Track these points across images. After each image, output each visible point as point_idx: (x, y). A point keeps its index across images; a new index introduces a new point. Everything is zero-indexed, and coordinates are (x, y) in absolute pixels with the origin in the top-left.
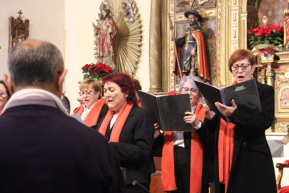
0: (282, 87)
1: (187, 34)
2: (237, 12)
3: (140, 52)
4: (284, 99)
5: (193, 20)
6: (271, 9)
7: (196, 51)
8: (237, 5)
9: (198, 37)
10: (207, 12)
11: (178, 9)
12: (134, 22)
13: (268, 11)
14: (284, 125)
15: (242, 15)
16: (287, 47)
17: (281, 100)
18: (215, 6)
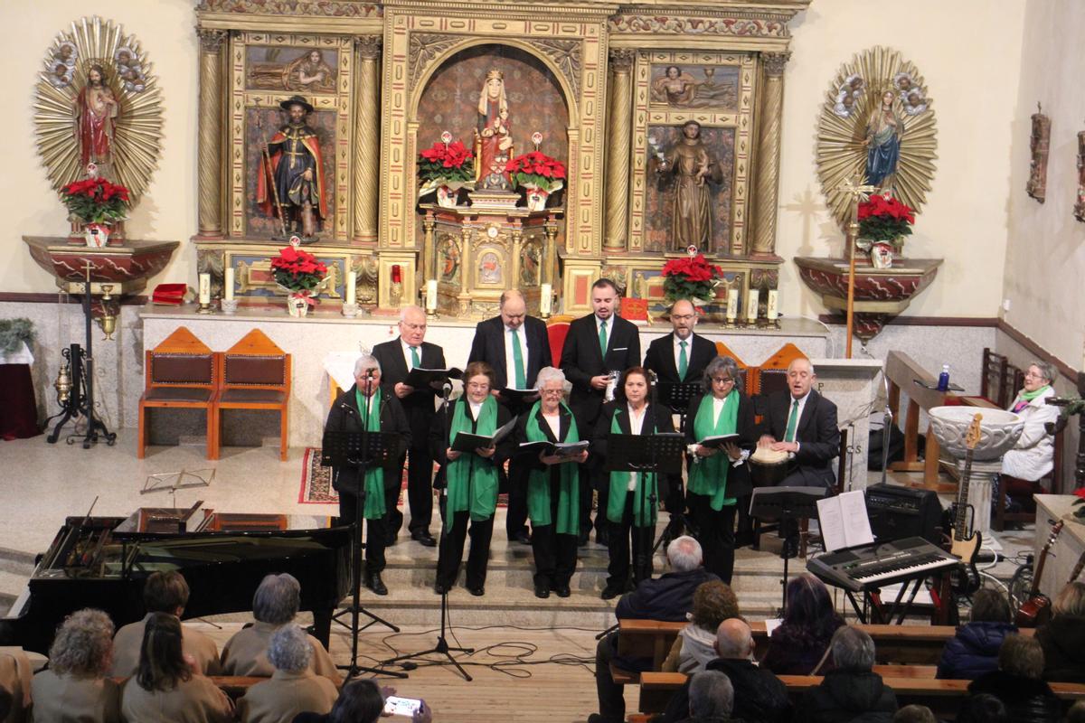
0: (482, 249)
1: (290, 141)
2: (403, 120)
3: (157, 151)
4: (485, 267)
5: (301, 114)
6: (441, 112)
7: (314, 173)
8: (403, 108)
9: (314, 146)
11: (250, 82)
12: (143, 92)
13: (434, 114)
14: (483, 307)
15: (410, 125)
16: (485, 186)
17: (481, 270)
18: (335, 90)
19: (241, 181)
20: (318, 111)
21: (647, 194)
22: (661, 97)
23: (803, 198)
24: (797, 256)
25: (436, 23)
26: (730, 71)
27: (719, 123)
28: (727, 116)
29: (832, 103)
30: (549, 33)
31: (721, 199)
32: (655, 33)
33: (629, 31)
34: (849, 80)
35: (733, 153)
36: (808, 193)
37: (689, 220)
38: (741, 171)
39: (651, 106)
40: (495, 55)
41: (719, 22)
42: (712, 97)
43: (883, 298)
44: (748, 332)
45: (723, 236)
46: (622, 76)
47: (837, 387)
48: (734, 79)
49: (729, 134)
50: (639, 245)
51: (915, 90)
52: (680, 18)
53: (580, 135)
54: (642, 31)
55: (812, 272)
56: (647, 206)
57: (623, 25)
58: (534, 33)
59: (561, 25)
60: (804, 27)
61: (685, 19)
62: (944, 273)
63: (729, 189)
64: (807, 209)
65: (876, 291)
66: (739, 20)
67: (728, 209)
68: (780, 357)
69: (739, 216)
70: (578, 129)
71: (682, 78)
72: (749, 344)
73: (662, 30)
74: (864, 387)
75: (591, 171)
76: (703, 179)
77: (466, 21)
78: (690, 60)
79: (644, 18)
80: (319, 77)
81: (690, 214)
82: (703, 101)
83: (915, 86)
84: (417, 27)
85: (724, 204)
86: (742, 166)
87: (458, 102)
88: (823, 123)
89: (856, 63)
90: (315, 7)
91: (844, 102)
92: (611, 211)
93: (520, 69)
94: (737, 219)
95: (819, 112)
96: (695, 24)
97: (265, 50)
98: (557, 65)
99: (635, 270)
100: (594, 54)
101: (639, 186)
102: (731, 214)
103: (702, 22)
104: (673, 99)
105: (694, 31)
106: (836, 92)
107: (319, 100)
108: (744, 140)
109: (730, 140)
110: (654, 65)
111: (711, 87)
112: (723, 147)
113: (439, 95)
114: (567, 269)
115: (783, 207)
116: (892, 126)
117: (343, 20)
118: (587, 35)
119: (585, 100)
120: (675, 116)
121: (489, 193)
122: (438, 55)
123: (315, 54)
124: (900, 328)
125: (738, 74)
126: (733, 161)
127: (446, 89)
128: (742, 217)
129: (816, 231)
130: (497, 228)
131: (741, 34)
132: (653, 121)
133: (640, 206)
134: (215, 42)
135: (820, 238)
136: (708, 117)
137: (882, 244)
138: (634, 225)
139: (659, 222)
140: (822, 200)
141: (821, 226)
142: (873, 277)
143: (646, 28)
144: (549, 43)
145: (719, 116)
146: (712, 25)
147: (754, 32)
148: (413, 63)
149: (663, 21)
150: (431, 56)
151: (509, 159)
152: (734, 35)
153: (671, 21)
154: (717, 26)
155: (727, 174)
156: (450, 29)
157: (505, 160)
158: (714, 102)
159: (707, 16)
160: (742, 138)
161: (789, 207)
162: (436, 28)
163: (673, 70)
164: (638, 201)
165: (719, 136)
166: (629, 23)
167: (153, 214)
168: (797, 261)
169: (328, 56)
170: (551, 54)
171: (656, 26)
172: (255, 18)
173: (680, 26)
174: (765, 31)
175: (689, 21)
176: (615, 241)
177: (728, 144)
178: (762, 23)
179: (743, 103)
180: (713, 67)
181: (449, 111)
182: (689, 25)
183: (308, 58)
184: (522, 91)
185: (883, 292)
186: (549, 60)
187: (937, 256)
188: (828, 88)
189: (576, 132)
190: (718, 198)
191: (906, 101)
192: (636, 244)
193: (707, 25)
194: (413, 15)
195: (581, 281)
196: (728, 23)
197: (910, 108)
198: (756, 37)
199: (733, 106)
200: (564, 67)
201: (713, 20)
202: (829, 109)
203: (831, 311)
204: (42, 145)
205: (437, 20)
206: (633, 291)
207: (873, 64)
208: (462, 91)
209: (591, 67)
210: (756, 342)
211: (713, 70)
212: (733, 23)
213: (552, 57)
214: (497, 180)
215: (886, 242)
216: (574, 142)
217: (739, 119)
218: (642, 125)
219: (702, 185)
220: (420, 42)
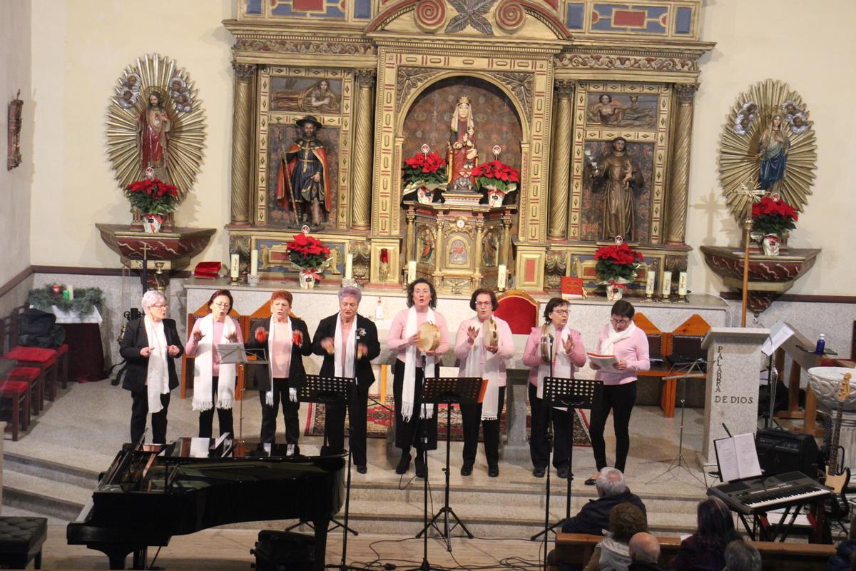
0: (452, 237)
1: (303, 151)
2: (391, 135)
3: (200, 158)
4: (454, 251)
5: (312, 130)
6: (422, 129)
7: (321, 176)
8: (391, 125)
9: (322, 155)
10: (327, 118)
11: (273, 105)
12: (190, 112)
13: (415, 131)
14: (452, 282)
15: (397, 139)
16: (455, 187)
17: (451, 253)
18: (339, 111)
19: (264, 182)
20: (326, 127)
21: (583, 194)
22: (596, 118)
23: (708, 200)
24: (703, 245)
25: (418, 59)
26: (650, 98)
27: (641, 139)
28: (647, 133)
29: (732, 124)
30: (507, 68)
31: (642, 201)
32: (591, 68)
33: (570, 66)
34: (746, 106)
35: (652, 163)
36: (712, 195)
37: (616, 216)
38: (659, 177)
39: (587, 126)
40: (465, 85)
41: (642, 59)
42: (636, 119)
43: (771, 279)
44: (663, 305)
45: (643, 228)
46: (565, 101)
47: (733, 351)
48: (653, 104)
49: (648, 148)
50: (576, 235)
51: (799, 115)
52: (611, 56)
53: (530, 148)
54: (581, 66)
55: (715, 258)
56: (583, 204)
57: (566, 62)
58: (495, 67)
59: (517, 61)
60: (710, 64)
61: (615, 57)
62: (822, 261)
63: (649, 192)
64: (711, 207)
65: (767, 274)
66: (658, 58)
67: (648, 207)
68: (689, 325)
69: (656, 212)
70: (529, 143)
71: (612, 103)
72: (663, 315)
73: (596, 66)
74: (755, 350)
75: (539, 176)
76: (628, 183)
77: (442, 58)
78: (618, 90)
79: (583, 56)
80: (326, 101)
81: (617, 210)
82: (628, 122)
83: (800, 111)
84: (404, 62)
85: (644, 203)
86: (659, 173)
87: (435, 121)
88: (725, 140)
89: (751, 93)
90: (324, 46)
91: (742, 123)
92: (555, 208)
93: (484, 95)
94: (655, 215)
95: (722, 131)
96: (623, 61)
97: (285, 80)
98: (513, 93)
99: (572, 255)
100: (542, 84)
101: (577, 188)
102: (650, 211)
103: (629, 59)
104: (605, 120)
105: (622, 67)
106: (735, 115)
107: (326, 119)
108: (661, 152)
109: (650, 153)
110: (590, 93)
111: (635, 111)
112: (644, 158)
113: (420, 116)
114: (519, 253)
115: (692, 206)
116: (780, 142)
117: (347, 56)
118: (537, 69)
119: (535, 121)
120: (607, 134)
121: (458, 193)
122: (420, 84)
123: (324, 83)
124: (786, 304)
125: (657, 101)
126: (652, 169)
127: (426, 111)
128: (658, 213)
129: (718, 225)
130: (464, 220)
131: (660, 69)
132: (589, 137)
133: (578, 204)
134: (246, 74)
135: (721, 231)
136: (633, 135)
137: (771, 237)
138: (573, 219)
139: (592, 217)
140: (723, 201)
141: (722, 221)
142: (765, 263)
143: (584, 64)
144: (508, 75)
145: (641, 134)
146: (636, 62)
147: (670, 67)
148: (399, 90)
149: (598, 59)
150: (414, 85)
151: (474, 166)
152: (654, 70)
153: (604, 59)
154: (640, 63)
155: (647, 180)
156: (429, 64)
157: (471, 167)
158: (637, 123)
159: (632, 55)
160: (659, 152)
161: (697, 206)
162: (419, 63)
163: (605, 97)
164: (576, 200)
165: (642, 149)
166: (571, 60)
167: (197, 207)
168: (703, 249)
169: (334, 85)
170: (508, 84)
171: (592, 63)
172: (278, 56)
173: (611, 62)
174: (679, 67)
175: (618, 59)
176: (557, 232)
177: (648, 155)
178: (677, 60)
179: (660, 123)
180: (637, 95)
181: (428, 128)
182: (618, 62)
183: (318, 86)
184: (485, 113)
185: (772, 275)
186: (507, 89)
187: (815, 247)
188: (729, 112)
189: (528, 146)
190: (640, 199)
191: (792, 122)
192: (574, 234)
193: (633, 62)
194: (401, 53)
195: (530, 263)
196: (649, 61)
197: (795, 128)
198: (671, 71)
199: (652, 126)
200: (519, 94)
201: (638, 58)
202: (730, 128)
203: (730, 289)
204: (112, 153)
205: (419, 57)
206: (571, 272)
207: (765, 93)
208: (438, 113)
209: (540, 94)
210: (669, 313)
211: (637, 97)
212: (653, 60)
213: (510, 87)
214: (465, 183)
215: (775, 235)
216: (526, 154)
217: (658, 136)
218: (580, 140)
219: (627, 188)
220: (406, 75)
